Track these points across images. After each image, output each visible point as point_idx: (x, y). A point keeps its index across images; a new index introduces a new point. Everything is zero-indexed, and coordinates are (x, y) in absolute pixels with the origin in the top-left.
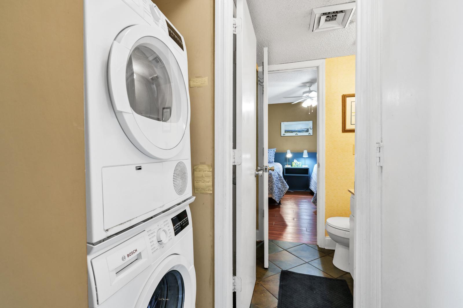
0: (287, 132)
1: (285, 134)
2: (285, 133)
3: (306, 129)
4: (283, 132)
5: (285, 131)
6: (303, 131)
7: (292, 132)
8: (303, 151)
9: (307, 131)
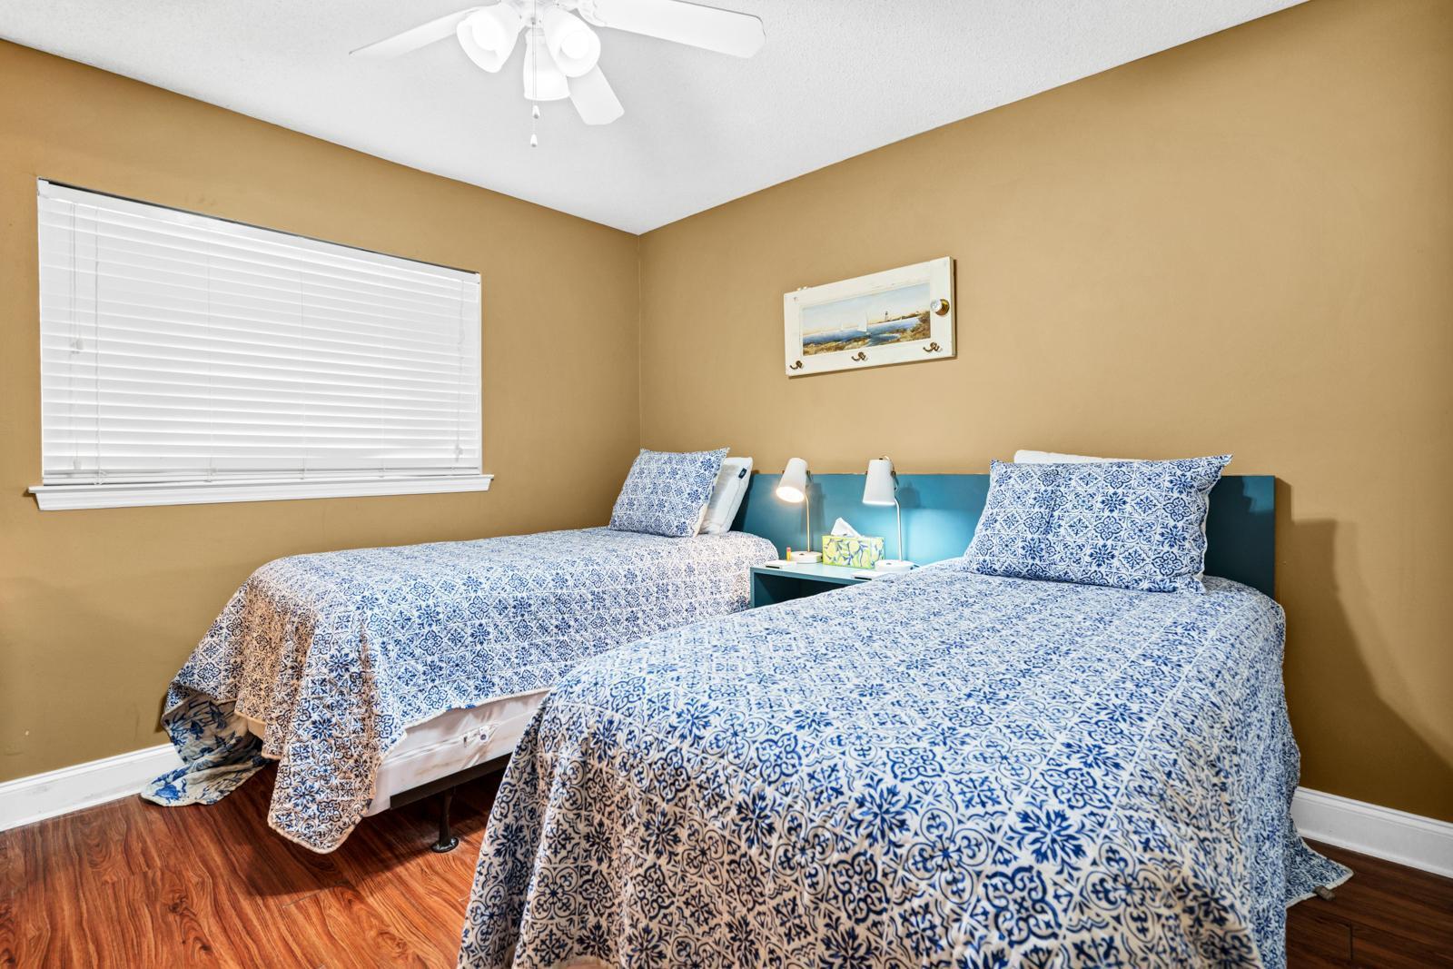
0: (812, 348)
1: (804, 360)
2: (805, 353)
3: (915, 321)
4: (793, 351)
5: (805, 345)
6: (898, 331)
7: (841, 348)
8: (867, 465)
9: (922, 328)
